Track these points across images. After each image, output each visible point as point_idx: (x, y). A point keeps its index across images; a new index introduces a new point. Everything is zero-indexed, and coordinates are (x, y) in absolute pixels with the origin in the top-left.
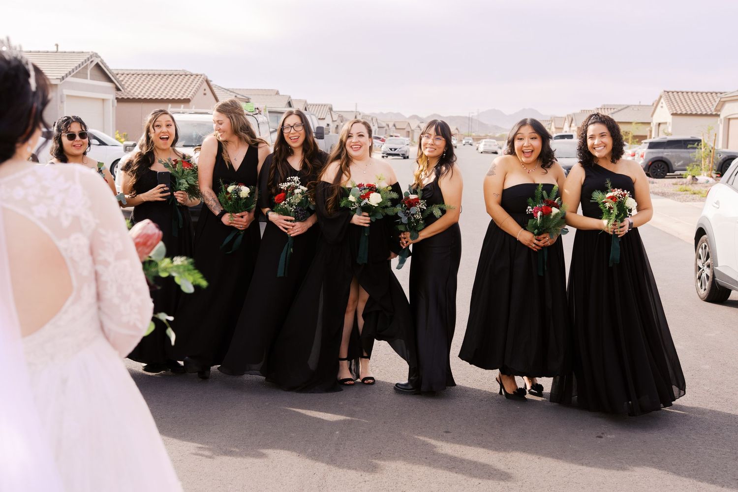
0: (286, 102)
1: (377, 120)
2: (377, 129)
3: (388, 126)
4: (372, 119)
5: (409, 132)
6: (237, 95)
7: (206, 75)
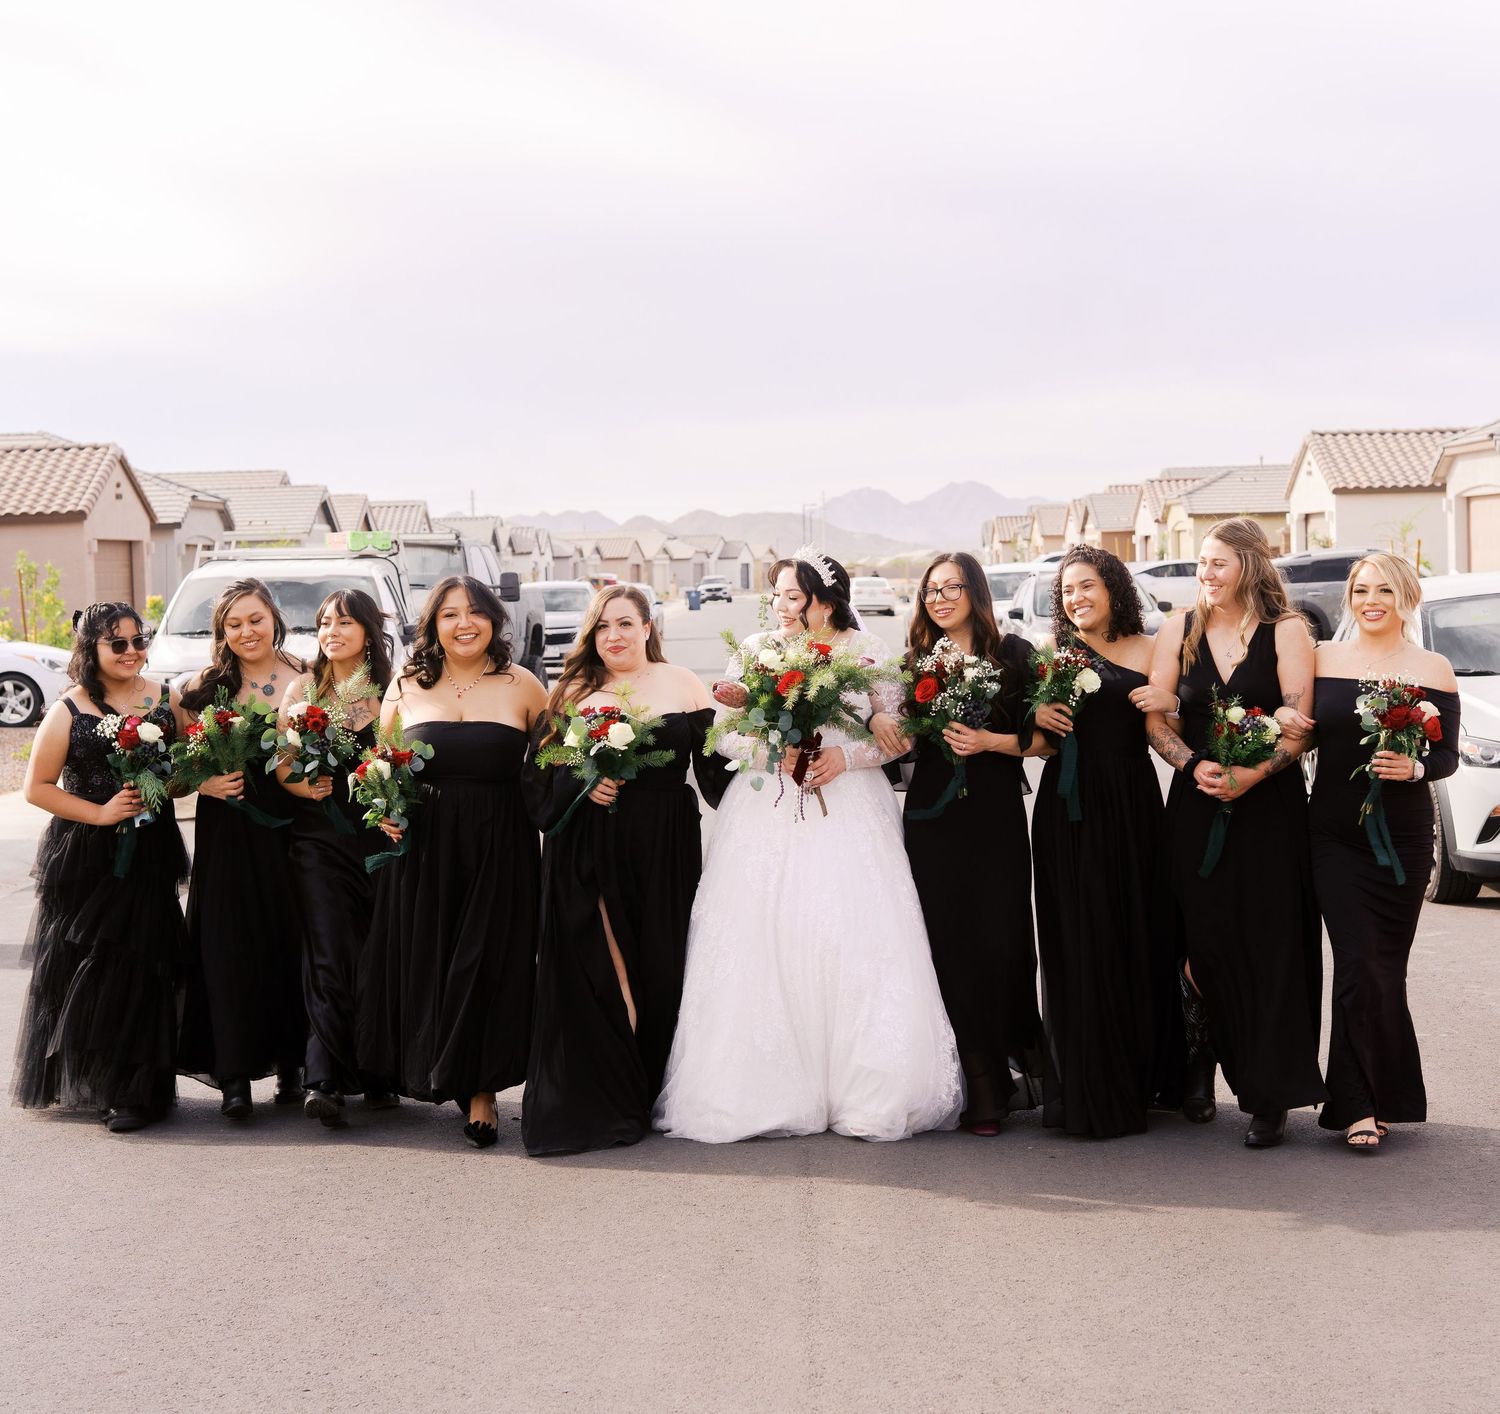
0: (317, 504)
1: (549, 537)
2: (552, 564)
3: (582, 555)
4: (537, 536)
5: (638, 566)
6: (196, 494)
7: (120, 445)
